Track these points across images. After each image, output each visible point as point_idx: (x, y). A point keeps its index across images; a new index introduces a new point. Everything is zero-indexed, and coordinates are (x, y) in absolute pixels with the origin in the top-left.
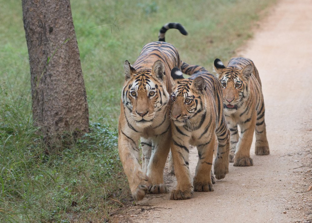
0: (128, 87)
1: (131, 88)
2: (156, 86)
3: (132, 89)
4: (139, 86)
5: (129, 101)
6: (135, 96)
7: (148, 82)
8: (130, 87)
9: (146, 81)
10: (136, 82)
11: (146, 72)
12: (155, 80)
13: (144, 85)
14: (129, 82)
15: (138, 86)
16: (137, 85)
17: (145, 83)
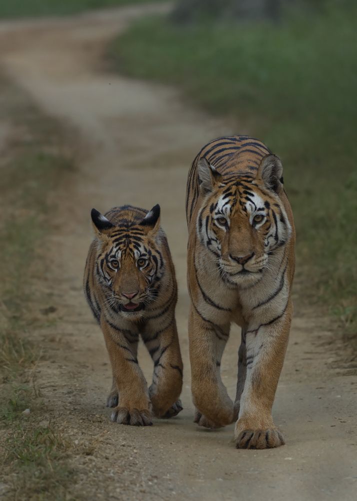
0: (208, 209)
1: (216, 211)
2: (267, 204)
3: (219, 213)
4: (233, 206)
5: (212, 235)
6: (226, 224)
7: (250, 197)
8: (213, 208)
9: (244, 195)
10: (224, 198)
11: (245, 179)
12: (265, 194)
13: (242, 204)
14: (209, 200)
15: (229, 206)
16: (227, 203)
17: (243, 200)
